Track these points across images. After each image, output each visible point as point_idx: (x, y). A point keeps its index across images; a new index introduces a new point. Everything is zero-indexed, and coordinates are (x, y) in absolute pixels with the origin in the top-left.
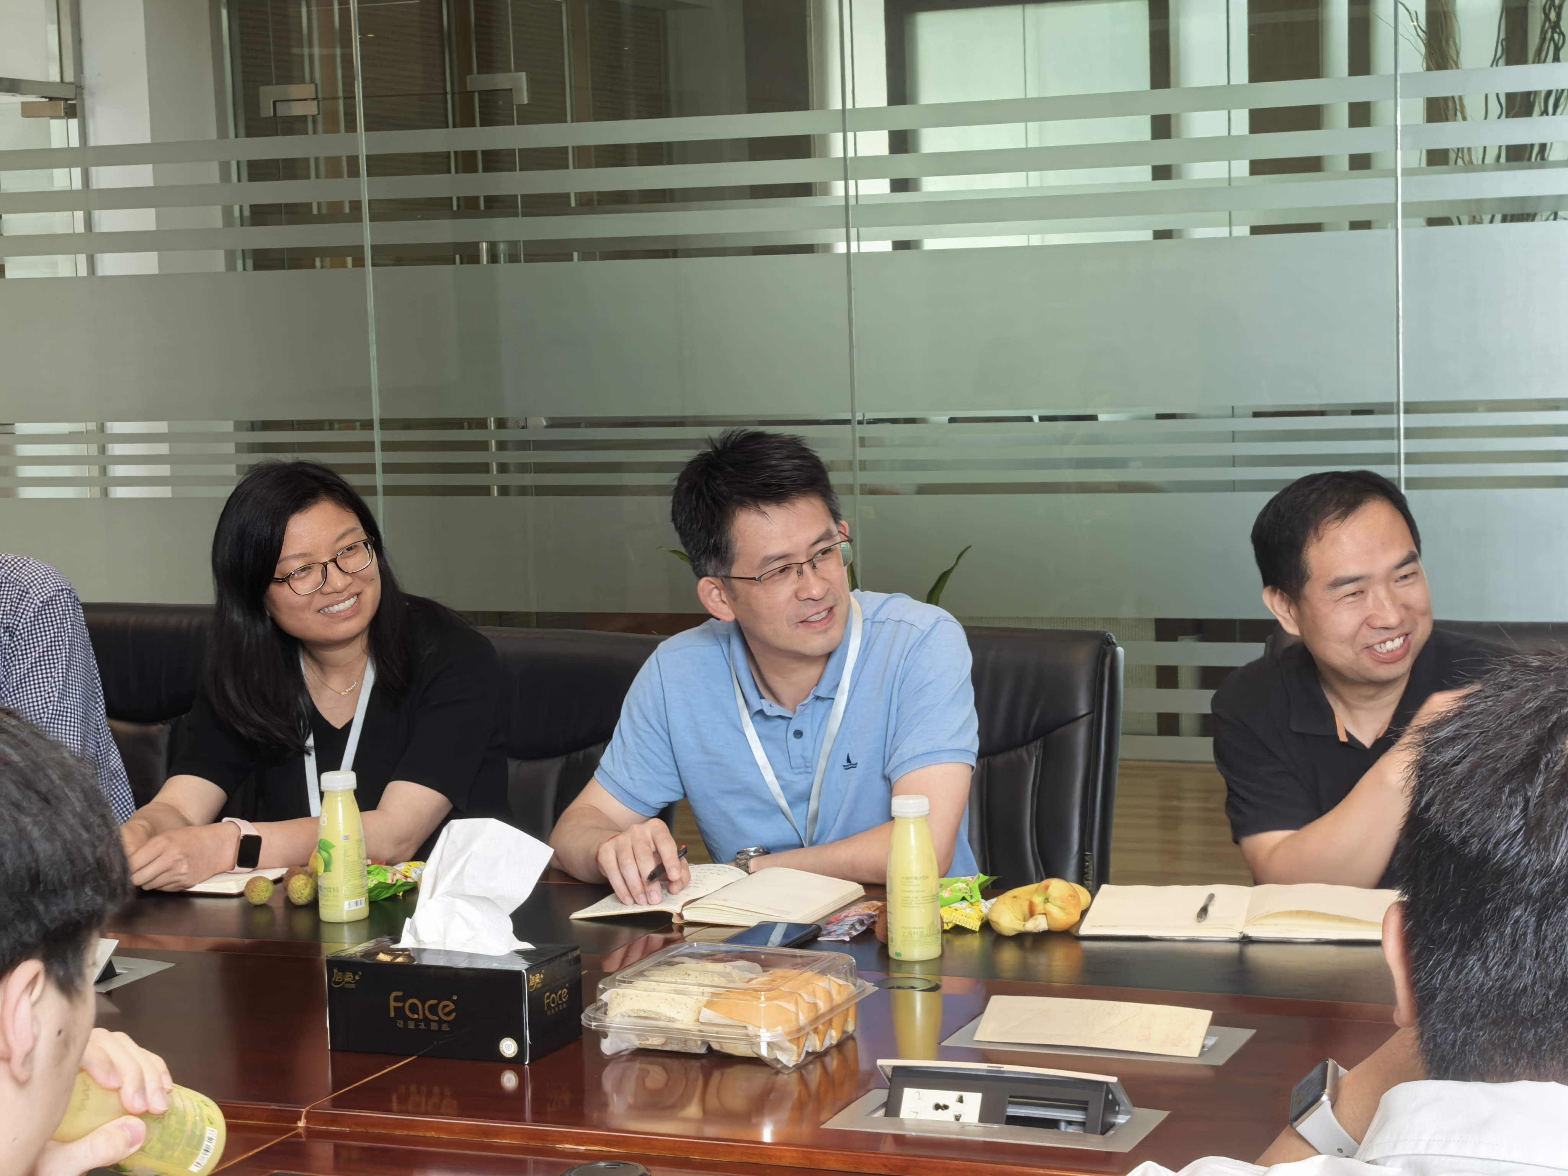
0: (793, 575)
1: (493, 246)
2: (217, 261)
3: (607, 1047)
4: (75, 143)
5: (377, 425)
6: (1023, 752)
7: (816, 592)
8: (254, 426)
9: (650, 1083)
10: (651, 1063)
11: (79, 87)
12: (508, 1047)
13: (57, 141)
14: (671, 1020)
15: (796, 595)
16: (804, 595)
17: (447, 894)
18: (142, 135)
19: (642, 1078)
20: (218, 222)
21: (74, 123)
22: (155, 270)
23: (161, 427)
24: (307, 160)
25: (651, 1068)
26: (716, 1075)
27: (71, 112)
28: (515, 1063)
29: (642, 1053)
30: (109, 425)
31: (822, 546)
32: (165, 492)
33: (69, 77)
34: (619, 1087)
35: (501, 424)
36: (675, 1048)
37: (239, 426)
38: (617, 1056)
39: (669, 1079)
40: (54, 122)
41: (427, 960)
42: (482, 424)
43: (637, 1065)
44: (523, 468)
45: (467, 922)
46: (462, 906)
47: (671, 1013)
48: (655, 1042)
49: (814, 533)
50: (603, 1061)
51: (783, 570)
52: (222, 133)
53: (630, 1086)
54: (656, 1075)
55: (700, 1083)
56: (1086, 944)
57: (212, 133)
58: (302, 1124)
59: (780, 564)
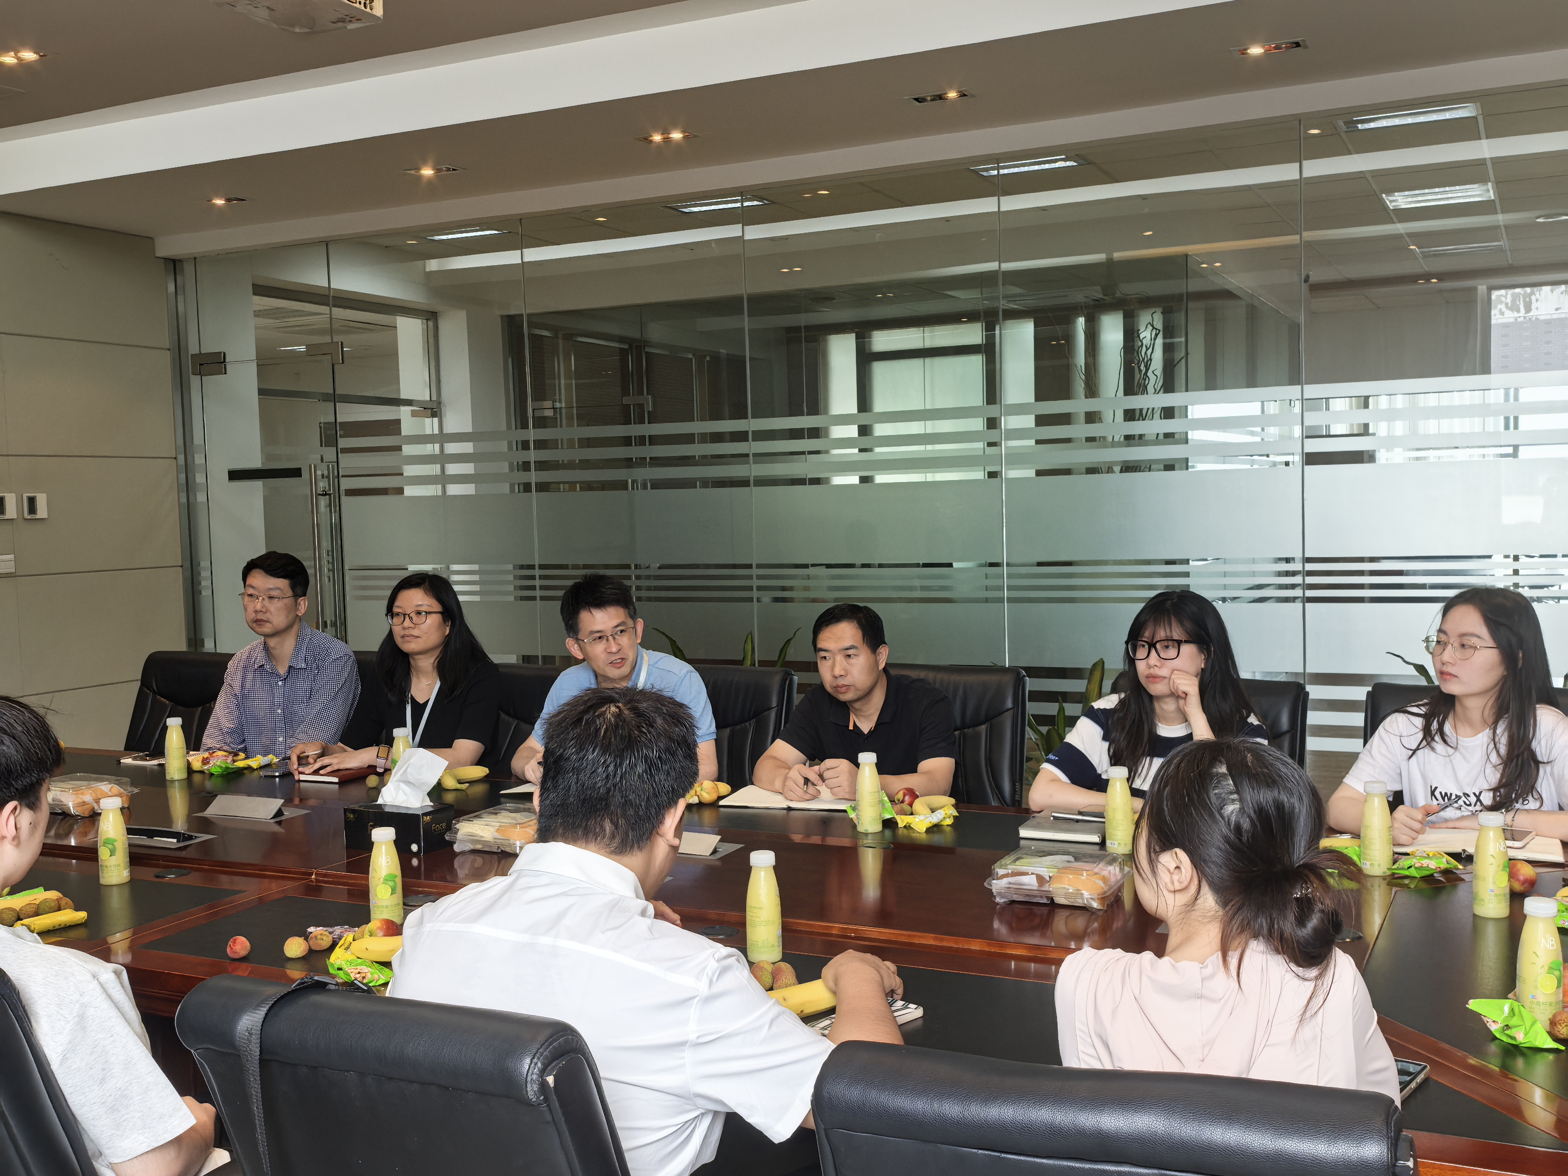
0: (604, 641)
1: (633, 482)
2: (506, 488)
3: (457, 848)
4: (436, 431)
5: (537, 567)
6: (747, 724)
7: (614, 650)
8: (522, 567)
9: (476, 865)
10: (478, 856)
11: (439, 403)
12: (414, 848)
13: (428, 431)
14: (482, 837)
15: (605, 650)
16: (609, 651)
17: (399, 781)
18: (468, 428)
19: (474, 861)
20: (507, 470)
21: (436, 420)
22: (473, 493)
23: (475, 567)
24: (557, 440)
25: (477, 858)
26: (503, 862)
27: (434, 415)
28: (416, 855)
29: (474, 852)
30: (451, 566)
31: (620, 628)
32: (477, 598)
33: (434, 398)
34: (462, 866)
35: (636, 567)
36: (487, 849)
37: (515, 567)
38: (463, 853)
39: (484, 863)
40: (426, 419)
41: (387, 810)
42: (628, 567)
43: (472, 857)
44: (649, 589)
45: (404, 793)
46: (402, 785)
47: (482, 834)
48: (479, 847)
49: (615, 622)
50: (455, 855)
51: (600, 638)
52: (509, 427)
53: (468, 865)
54: (479, 861)
55: (496, 865)
56: (722, 809)
57: (504, 427)
58: (313, 877)
59: (599, 635)
